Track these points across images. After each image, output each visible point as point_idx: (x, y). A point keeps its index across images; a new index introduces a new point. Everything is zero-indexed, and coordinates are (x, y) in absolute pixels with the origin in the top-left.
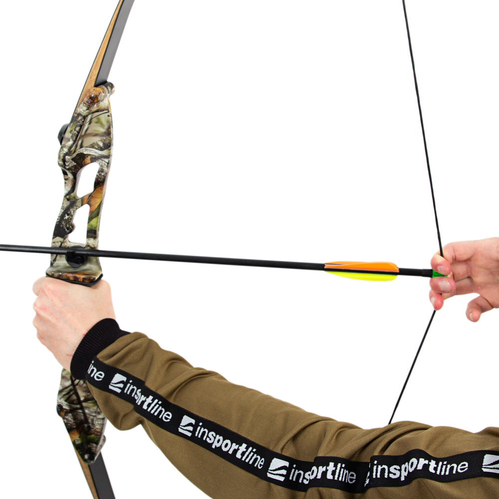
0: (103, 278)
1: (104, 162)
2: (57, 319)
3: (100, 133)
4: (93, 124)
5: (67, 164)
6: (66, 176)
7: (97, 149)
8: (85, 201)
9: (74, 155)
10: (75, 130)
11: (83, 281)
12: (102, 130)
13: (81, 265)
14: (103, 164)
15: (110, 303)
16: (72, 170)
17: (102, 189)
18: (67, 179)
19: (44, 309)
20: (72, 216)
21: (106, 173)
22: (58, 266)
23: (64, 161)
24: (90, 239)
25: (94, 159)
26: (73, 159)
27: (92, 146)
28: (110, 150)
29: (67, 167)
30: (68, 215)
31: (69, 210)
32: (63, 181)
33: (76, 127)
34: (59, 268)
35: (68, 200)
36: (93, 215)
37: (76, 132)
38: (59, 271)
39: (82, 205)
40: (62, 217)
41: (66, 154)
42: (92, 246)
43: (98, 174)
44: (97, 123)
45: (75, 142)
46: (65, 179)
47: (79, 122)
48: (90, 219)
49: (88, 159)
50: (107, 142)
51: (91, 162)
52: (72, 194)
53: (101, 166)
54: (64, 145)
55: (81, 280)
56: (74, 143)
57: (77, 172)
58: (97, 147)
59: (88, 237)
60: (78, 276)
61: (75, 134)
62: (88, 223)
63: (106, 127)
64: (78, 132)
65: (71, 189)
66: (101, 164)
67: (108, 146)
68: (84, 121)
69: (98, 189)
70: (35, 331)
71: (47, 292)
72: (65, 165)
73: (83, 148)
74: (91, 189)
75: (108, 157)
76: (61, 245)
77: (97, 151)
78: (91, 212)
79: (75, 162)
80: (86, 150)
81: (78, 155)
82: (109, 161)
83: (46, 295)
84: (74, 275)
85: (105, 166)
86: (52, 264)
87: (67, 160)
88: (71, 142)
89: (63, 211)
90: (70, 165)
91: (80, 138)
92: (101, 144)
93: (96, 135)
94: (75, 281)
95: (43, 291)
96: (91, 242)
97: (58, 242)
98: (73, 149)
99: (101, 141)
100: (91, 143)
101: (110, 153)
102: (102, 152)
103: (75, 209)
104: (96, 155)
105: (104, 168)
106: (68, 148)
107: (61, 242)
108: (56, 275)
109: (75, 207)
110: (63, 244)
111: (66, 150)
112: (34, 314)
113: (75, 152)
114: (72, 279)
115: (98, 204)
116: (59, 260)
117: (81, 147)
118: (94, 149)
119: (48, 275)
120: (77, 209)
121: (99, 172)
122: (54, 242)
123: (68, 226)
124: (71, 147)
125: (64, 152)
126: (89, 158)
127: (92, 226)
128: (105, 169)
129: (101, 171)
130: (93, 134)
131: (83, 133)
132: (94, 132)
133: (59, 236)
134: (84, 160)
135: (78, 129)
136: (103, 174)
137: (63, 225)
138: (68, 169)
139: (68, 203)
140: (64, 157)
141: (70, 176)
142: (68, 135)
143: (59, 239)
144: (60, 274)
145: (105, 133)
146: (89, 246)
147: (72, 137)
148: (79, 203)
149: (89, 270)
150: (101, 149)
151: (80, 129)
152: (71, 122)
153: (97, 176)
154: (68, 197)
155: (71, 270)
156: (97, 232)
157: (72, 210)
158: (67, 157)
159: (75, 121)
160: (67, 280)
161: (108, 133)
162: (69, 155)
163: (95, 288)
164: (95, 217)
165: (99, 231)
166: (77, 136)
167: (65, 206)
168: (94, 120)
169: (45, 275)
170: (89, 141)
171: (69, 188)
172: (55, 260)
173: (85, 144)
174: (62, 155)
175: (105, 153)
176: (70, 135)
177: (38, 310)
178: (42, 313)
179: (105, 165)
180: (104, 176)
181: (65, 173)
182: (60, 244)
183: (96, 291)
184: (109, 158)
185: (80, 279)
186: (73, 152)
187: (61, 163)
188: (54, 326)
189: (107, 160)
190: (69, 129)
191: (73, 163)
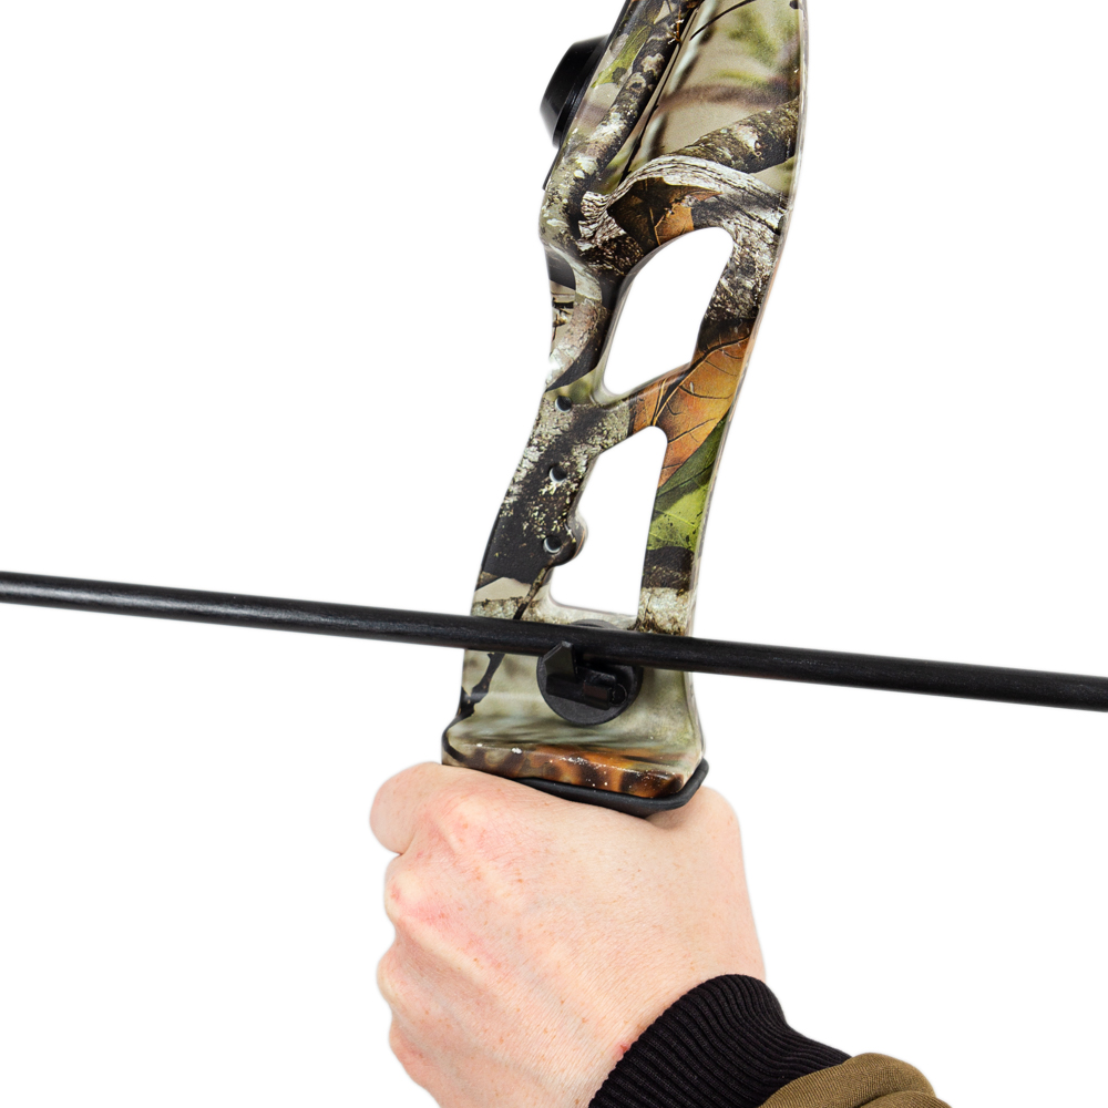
0: (708, 782)
1: (757, 227)
2: (498, 966)
3: (748, 85)
4: (719, 40)
5: (585, 231)
6: (566, 289)
7: (728, 164)
8: (649, 411)
9: (623, 189)
10: (637, 67)
11: (624, 791)
12: (761, 73)
13: (613, 711)
14: (754, 237)
15: (743, 901)
16: (602, 259)
17: (739, 358)
18: (570, 305)
19: (437, 915)
20: (580, 482)
21: (766, 281)
22: (496, 716)
23: (574, 215)
24: (659, 591)
25: (710, 212)
26: (614, 210)
27: (707, 149)
28: (791, 168)
29: (585, 247)
30: (560, 475)
31: (569, 452)
32: (548, 312)
33: (642, 55)
34: (503, 726)
35: (564, 403)
36: (684, 478)
37: (640, 79)
38: (507, 740)
39: (631, 433)
40: (530, 485)
41: (587, 183)
42: (668, 627)
43: (725, 283)
44: (736, 36)
45: (631, 123)
46: (557, 305)
47: (657, 29)
48: (666, 497)
49: (682, 212)
50: (781, 130)
51: (697, 227)
52: (587, 378)
53: (744, 244)
54: (580, 137)
55: (616, 787)
56: (626, 133)
57: (627, 269)
58: (729, 156)
59: (649, 581)
60: (598, 763)
61: (636, 85)
62: (656, 514)
63: (781, 58)
64: (654, 80)
65: (583, 353)
66: (743, 234)
67: (781, 149)
68: (682, 26)
69: (720, 355)
70: (383, 1016)
71: (453, 839)
72: (577, 234)
73: (662, 159)
74: (682, 351)
75: (780, 201)
76: (519, 614)
77: (727, 172)
78: (672, 467)
79: (621, 225)
80: (676, 166)
81: (637, 189)
82: (782, 221)
83: (449, 850)
84: (580, 760)
85: (764, 247)
86: (466, 709)
87: (587, 210)
88: (615, 126)
89: (535, 456)
90: (599, 236)
91: (655, 107)
92: (750, 140)
93: (729, 96)
94: (586, 791)
95: (437, 836)
96: (665, 606)
97: (502, 603)
98: (620, 157)
99: (752, 123)
100: (702, 133)
101: (789, 181)
102: (751, 176)
103: (593, 450)
104: (725, 191)
105: (756, 256)
106: (598, 155)
107: (516, 600)
108: (496, 755)
109: (598, 439)
110: (526, 615)
111: (586, 163)
112: (386, 936)
113: (626, 173)
114: (569, 776)
115: (711, 426)
116: (502, 689)
117: (656, 151)
118: (712, 165)
119: (452, 754)
120: (604, 448)
121: (728, 272)
122: (485, 603)
123: (556, 527)
124: (611, 151)
125: (579, 174)
126: (687, 204)
127: (671, 527)
128: (763, 258)
129: (741, 267)
130: (713, 93)
131: (672, 85)
132: (718, 81)
133: (510, 576)
134: (661, 213)
135: (650, 62)
136: (749, 284)
137: (532, 521)
138: (586, 258)
139: (566, 419)
140: (576, 196)
141: (587, 287)
142: (601, 89)
143: (508, 589)
144: (518, 751)
145: (773, 86)
146: (651, 624)
147: (618, 101)
148: (616, 422)
149: (645, 738)
150: (751, 164)
151: (662, 66)
152: (619, 29)
153: (720, 289)
154: (565, 390)
155: (566, 735)
156: (695, 563)
157: (580, 454)
158: (589, 195)
159: (641, 23)
160: (547, 783)
161: (788, 87)
162: (597, 190)
163: (672, 826)
164: (692, 488)
165: (700, 555)
166: (647, 95)
167: (551, 431)
168: (728, 23)
169: (437, 753)
170: (691, 123)
171: (573, 349)
172: (483, 687)
173: (672, 141)
174: (565, 190)
175: (766, 181)
176: (614, 91)
177: (410, 920)
178: (429, 936)
179: (762, 238)
180: (753, 291)
181: (560, 277)
182: (511, 611)
183: (677, 838)
184: (784, 206)
185: (607, 777)
186: (619, 172)
187: (558, 223)
188: (480, 997)
189: (772, 218)
190: (608, 64)
191: (613, 225)
